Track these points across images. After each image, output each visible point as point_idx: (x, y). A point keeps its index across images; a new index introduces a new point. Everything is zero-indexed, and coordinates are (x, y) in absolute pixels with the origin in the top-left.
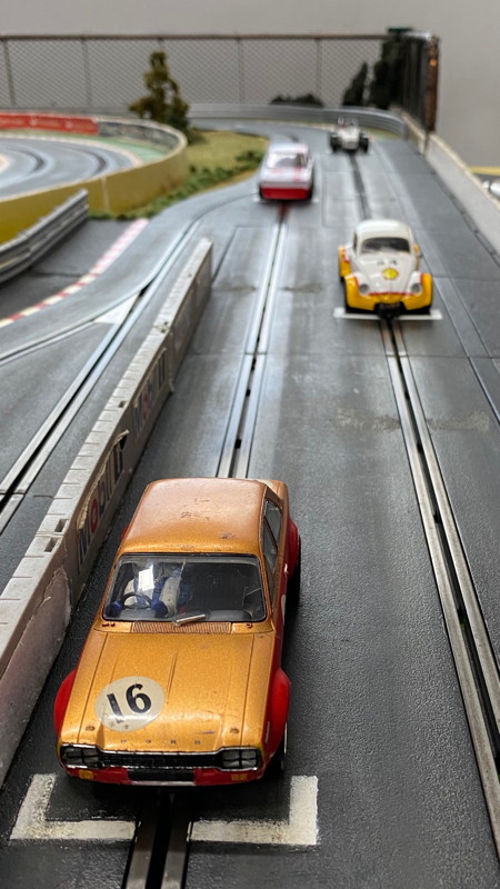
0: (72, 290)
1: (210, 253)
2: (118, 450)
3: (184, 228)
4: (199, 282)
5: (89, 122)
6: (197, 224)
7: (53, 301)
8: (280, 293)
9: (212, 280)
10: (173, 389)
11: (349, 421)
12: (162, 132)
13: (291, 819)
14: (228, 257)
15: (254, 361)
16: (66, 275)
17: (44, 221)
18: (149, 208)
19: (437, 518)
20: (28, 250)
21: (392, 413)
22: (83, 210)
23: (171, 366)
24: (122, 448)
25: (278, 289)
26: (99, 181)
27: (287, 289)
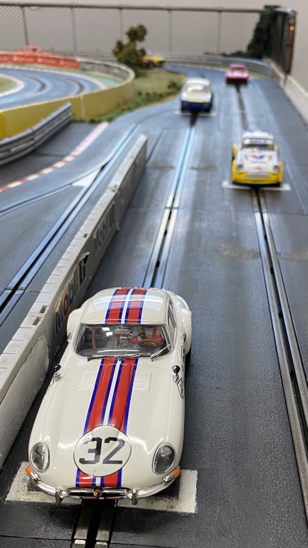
0: (59, 165)
1: (145, 144)
2: (83, 264)
3: (131, 128)
4: (138, 162)
5: (74, 61)
6: (139, 126)
7: (47, 171)
8: (188, 171)
9: (147, 161)
10: (118, 229)
11: (228, 252)
12: (119, 69)
13: (180, 496)
14: (157, 148)
15: (170, 213)
16: (56, 156)
17: (44, 121)
18: (110, 115)
19: (281, 315)
20: (33, 139)
21: (256, 248)
22: (68, 116)
23: (118, 214)
24: (85, 263)
25: (187, 169)
26: (79, 98)
27: (193, 168)
